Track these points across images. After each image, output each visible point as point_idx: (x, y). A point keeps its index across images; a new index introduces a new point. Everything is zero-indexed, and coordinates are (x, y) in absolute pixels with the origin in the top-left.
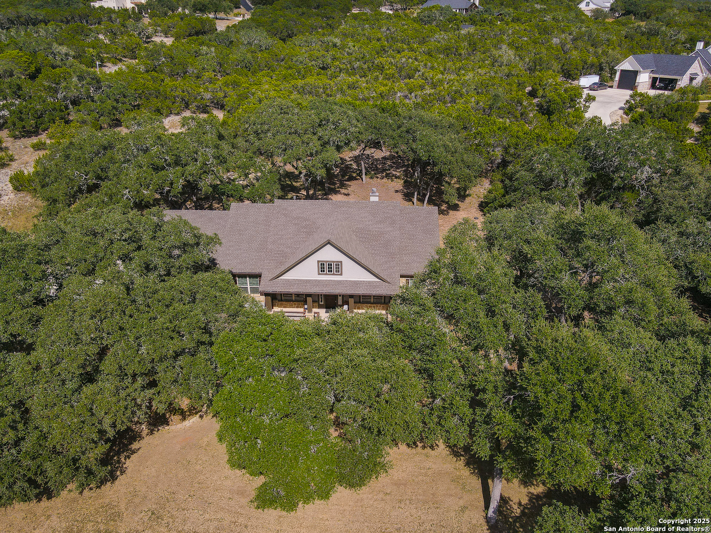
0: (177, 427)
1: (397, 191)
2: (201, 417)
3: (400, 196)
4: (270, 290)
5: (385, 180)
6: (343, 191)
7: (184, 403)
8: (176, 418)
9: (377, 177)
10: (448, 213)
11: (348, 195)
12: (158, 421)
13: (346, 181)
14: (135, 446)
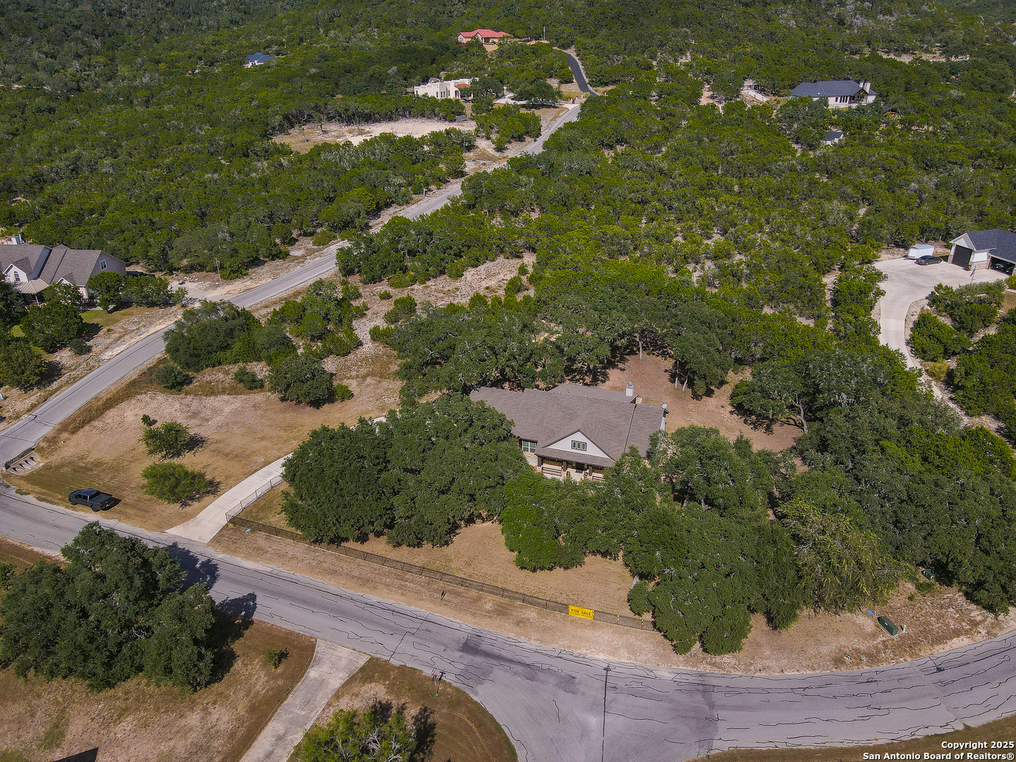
0: (479, 525)
1: (666, 371)
2: (493, 523)
3: (667, 375)
4: (541, 454)
5: (660, 358)
6: (621, 365)
7: (484, 514)
8: (479, 521)
9: (654, 354)
10: (702, 398)
11: (623, 370)
12: (470, 521)
13: (626, 355)
14: (457, 531)
